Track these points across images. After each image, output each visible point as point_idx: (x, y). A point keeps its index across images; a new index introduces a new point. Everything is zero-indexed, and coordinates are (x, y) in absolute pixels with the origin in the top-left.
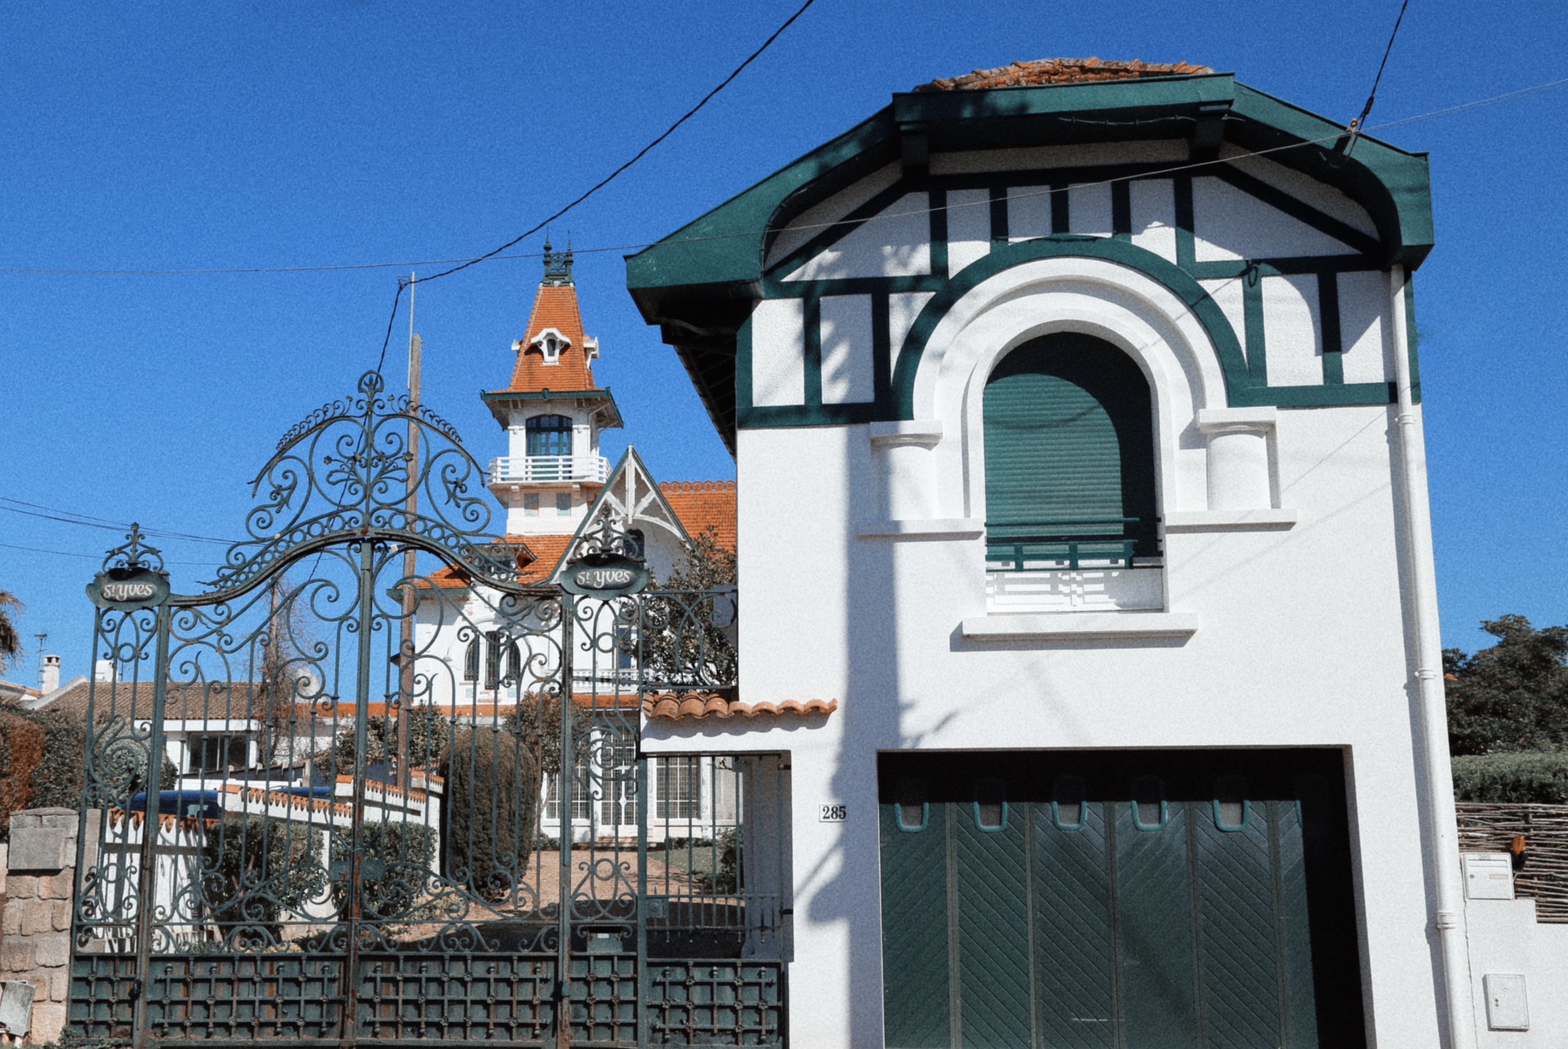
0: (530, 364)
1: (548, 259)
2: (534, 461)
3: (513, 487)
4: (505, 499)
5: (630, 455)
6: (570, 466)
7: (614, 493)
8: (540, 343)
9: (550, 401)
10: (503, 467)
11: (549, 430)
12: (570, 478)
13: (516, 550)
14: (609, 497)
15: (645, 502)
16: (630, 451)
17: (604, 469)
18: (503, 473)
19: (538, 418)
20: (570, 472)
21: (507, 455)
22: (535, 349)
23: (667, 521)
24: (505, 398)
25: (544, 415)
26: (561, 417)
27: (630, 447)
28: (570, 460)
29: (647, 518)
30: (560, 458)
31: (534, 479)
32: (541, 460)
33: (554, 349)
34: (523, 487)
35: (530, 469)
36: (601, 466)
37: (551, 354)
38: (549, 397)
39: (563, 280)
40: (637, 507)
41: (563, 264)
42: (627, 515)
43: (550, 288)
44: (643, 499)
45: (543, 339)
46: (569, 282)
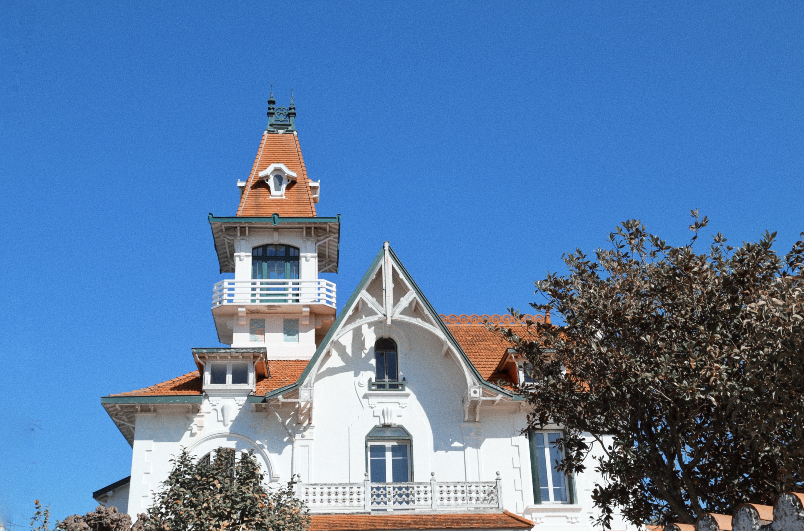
0: (256, 198)
1: (272, 111)
2: (261, 284)
3: (239, 310)
5: (387, 253)
6: (298, 290)
7: (369, 292)
8: (267, 177)
9: (276, 229)
10: (229, 290)
11: (275, 259)
12: (298, 301)
14: (363, 296)
15: (405, 302)
16: (386, 248)
17: (333, 295)
18: (229, 295)
19: (265, 247)
20: (299, 296)
21: (234, 278)
22: (262, 184)
24: (231, 223)
25: (272, 245)
26: (288, 247)
27: (387, 245)
28: (298, 284)
29: (407, 319)
30: (290, 281)
31: (261, 301)
32: (268, 284)
33: (281, 184)
34: (251, 312)
35: (257, 292)
37: (278, 189)
38: (278, 223)
39: (286, 129)
40: (396, 307)
41: (287, 116)
42: (385, 315)
43: (274, 135)
44: (402, 299)
45: (271, 173)
46: (293, 131)
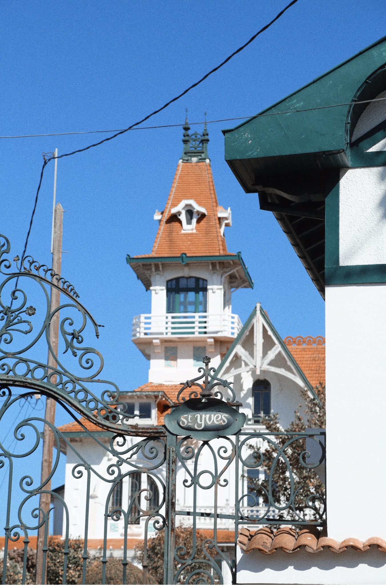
0: (170, 233)
1: (187, 138)
2: (173, 318)
3: (154, 341)
4: (147, 352)
5: (258, 312)
6: (205, 322)
7: (244, 346)
8: (179, 213)
9: (187, 265)
10: (146, 323)
11: (187, 290)
12: (205, 333)
13: (156, 397)
14: (239, 349)
15: (272, 355)
16: (258, 308)
17: (236, 325)
18: (145, 329)
19: (177, 279)
20: (205, 327)
21: (150, 313)
22: (174, 218)
23: (293, 373)
24: (147, 262)
25: (183, 277)
26: (197, 279)
27: (258, 306)
28: (205, 317)
29: (273, 369)
30: (197, 315)
31: (173, 333)
32: (179, 317)
33: (191, 219)
34: (164, 341)
35: (170, 325)
36: (233, 323)
37: (189, 223)
38: (186, 261)
39: (200, 157)
40: (264, 359)
41: (200, 143)
42: (255, 366)
43: (188, 164)
44: (269, 352)
45: (182, 209)
46: (205, 159)
